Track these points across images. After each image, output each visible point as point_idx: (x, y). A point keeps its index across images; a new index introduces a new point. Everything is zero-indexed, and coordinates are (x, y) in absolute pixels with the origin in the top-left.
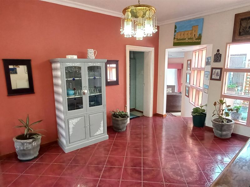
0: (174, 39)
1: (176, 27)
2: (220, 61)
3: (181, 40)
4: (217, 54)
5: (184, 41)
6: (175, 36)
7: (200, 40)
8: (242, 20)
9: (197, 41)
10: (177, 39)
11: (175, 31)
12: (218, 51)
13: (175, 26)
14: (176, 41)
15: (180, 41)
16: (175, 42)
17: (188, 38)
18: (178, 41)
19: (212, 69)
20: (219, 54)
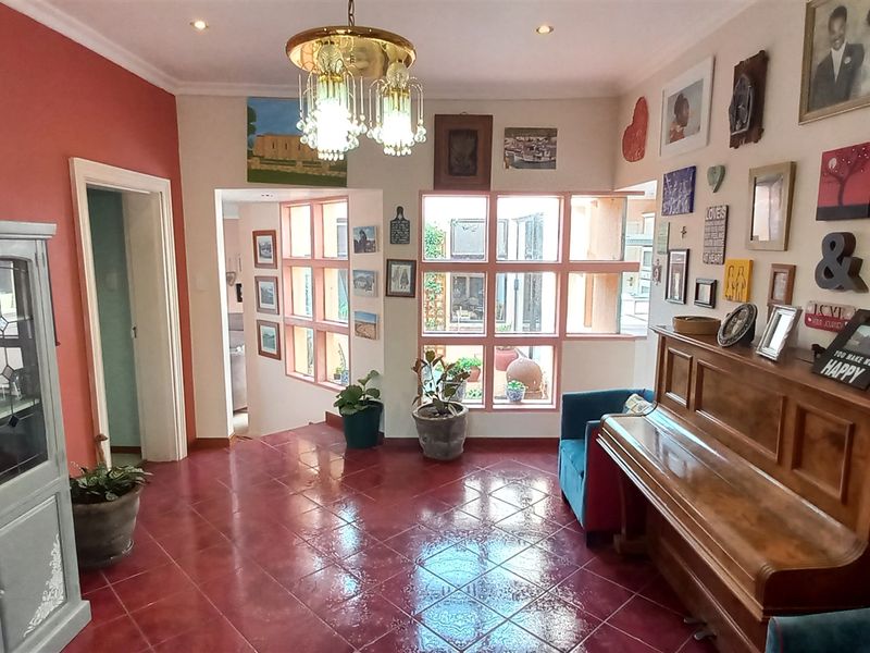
0: (248, 158)
1: (251, 115)
2: (408, 240)
3: (278, 162)
4: (397, 219)
5: (290, 169)
6: (250, 144)
7: (344, 173)
8: (454, 133)
9: (335, 174)
10: (262, 158)
11: (251, 130)
12: (400, 210)
13: (248, 108)
14: (257, 164)
15: (274, 168)
16: (253, 167)
17: (304, 162)
18: (265, 167)
19: (389, 263)
20: (403, 219)
